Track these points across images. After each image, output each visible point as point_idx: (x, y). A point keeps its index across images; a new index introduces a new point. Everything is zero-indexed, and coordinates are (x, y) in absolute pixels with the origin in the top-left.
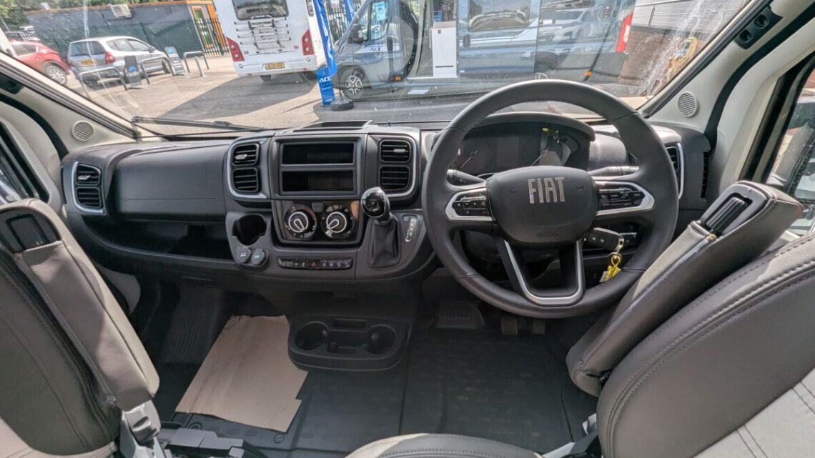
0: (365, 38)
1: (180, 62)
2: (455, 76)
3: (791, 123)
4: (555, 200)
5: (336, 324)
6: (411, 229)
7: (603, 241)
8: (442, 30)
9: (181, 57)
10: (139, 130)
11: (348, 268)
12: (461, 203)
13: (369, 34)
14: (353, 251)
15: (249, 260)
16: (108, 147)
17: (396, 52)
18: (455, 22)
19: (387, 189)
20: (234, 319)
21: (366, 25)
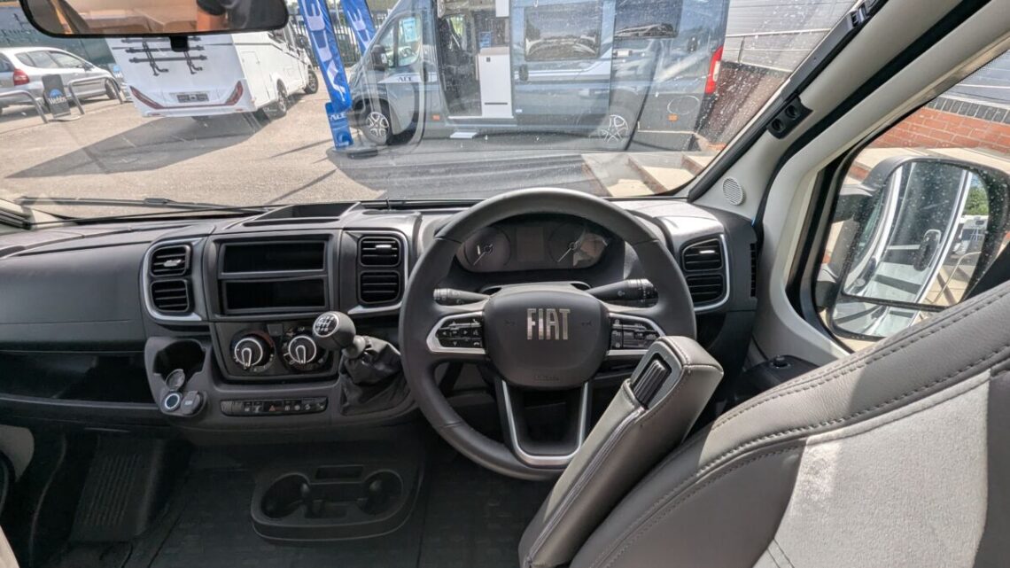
0: (391, 64)
2: (510, 116)
13: (396, 58)
17: (432, 83)
18: (508, 48)
21: (392, 45)
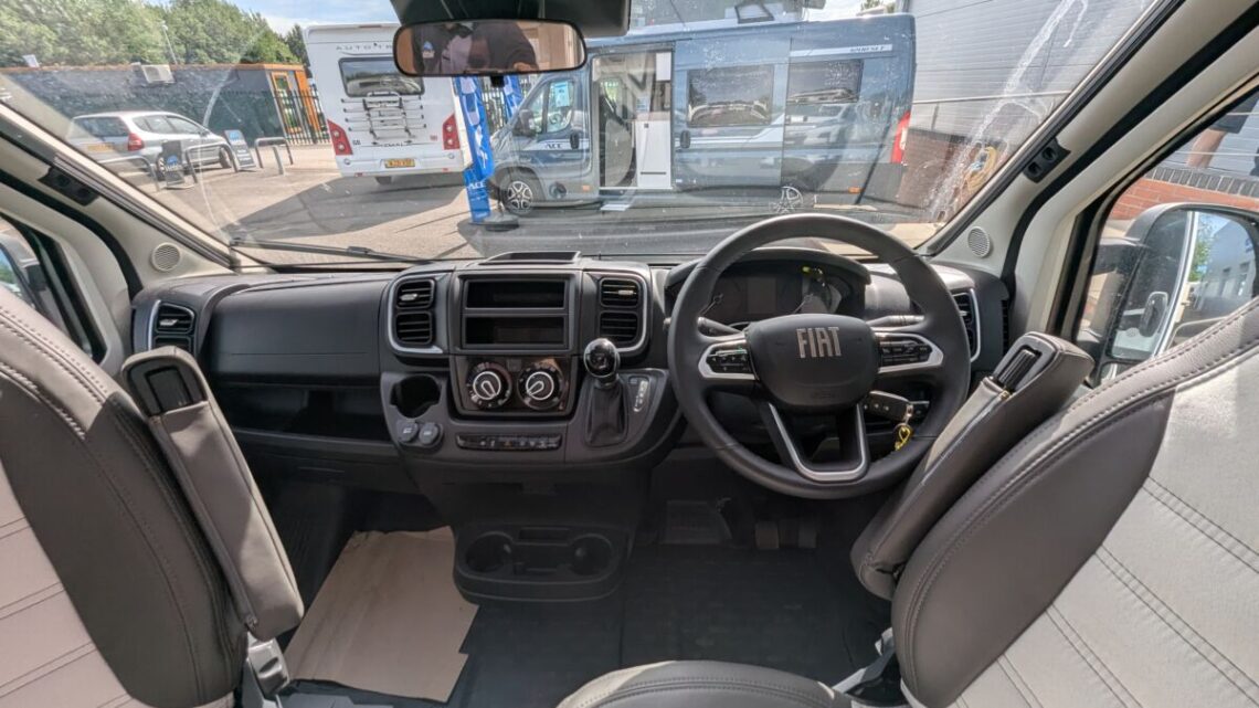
0: (539, 130)
1: (248, 152)
2: (669, 187)
3: (1096, 268)
4: (830, 354)
5: (523, 536)
6: (642, 395)
7: (887, 408)
8: (651, 124)
9: (251, 144)
10: (239, 256)
11: (557, 448)
12: (717, 357)
13: (544, 125)
14: (562, 425)
15: (416, 437)
16: (200, 282)
18: (668, 114)
19: (618, 342)
20: (359, 537)
21: (541, 111)
